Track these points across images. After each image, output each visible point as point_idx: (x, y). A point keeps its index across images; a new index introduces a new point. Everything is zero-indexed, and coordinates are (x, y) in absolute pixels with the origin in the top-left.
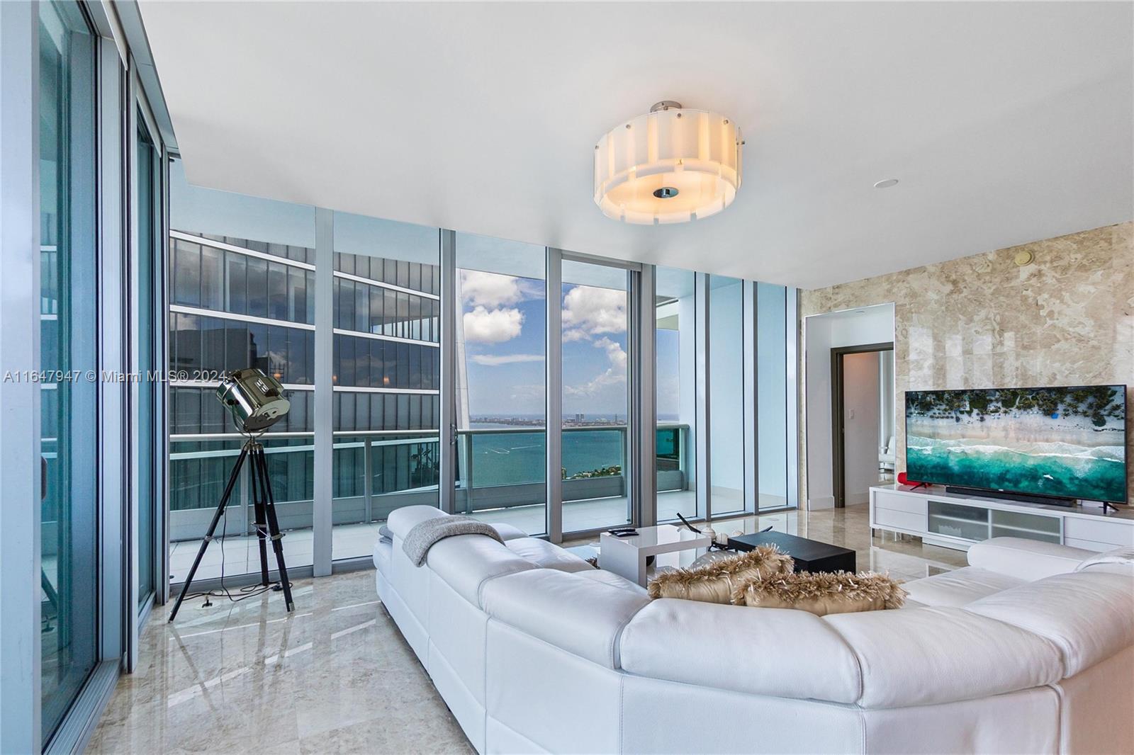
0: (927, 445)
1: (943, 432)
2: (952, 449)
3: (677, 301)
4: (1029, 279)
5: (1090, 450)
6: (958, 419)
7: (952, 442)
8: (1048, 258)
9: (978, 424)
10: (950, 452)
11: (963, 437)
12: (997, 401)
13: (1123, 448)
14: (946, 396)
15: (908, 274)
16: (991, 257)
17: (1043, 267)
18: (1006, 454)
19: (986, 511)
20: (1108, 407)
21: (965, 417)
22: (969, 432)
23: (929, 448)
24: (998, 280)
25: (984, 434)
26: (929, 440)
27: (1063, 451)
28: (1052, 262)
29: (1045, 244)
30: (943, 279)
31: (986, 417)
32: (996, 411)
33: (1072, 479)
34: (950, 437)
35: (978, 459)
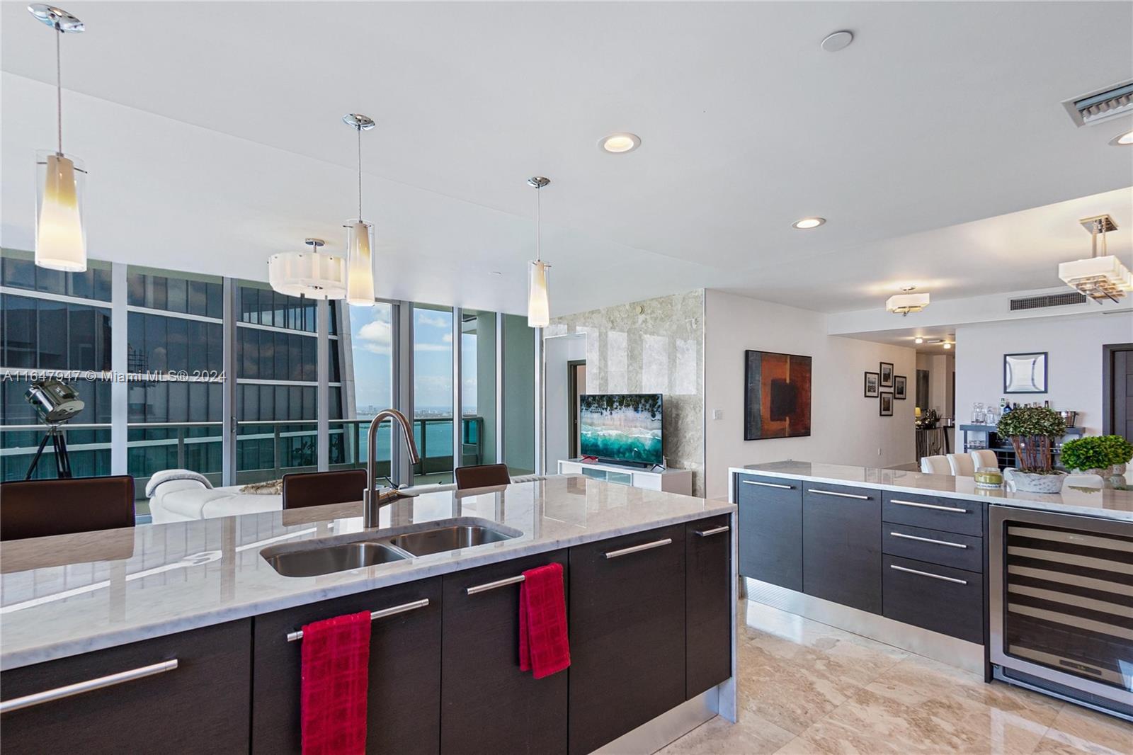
0: (589, 431)
1: (596, 422)
2: (599, 433)
3: (476, 319)
4: (642, 324)
5: (651, 432)
6: (602, 414)
7: (599, 428)
8: (649, 312)
9: (609, 416)
10: (598, 435)
11: (604, 425)
12: (617, 401)
13: (660, 431)
14: (597, 398)
15: (593, 314)
16: (627, 307)
17: (647, 317)
18: (620, 435)
19: (605, 472)
20: (656, 406)
21: (604, 411)
22: (607, 422)
23: (590, 433)
24: (630, 323)
25: (611, 423)
26: (590, 427)
27: (641, 433)
28: (651, 314)
29: (648, 302)
30: (608, 319)
31: (613, 412)
32: (616, 408)
33: (645, 450)
34: (599, 425)
35: (610, 439)
